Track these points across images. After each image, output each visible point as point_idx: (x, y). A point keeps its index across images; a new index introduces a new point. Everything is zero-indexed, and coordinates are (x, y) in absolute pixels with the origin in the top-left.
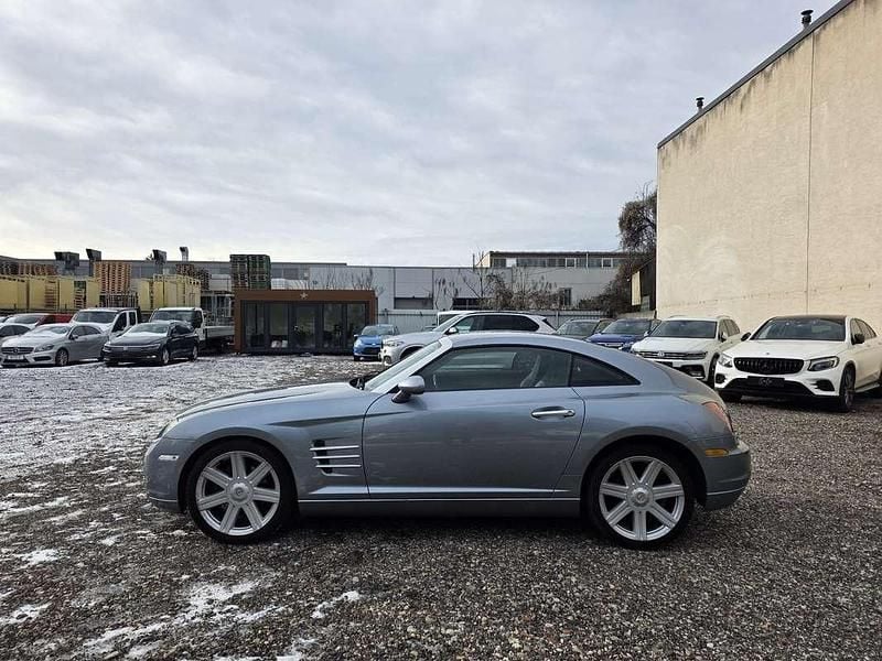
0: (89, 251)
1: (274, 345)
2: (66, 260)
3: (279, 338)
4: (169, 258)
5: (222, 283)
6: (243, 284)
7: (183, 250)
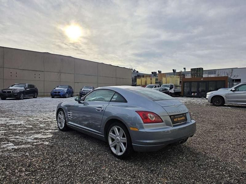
0: (159, 71)
1: (193, 94)
2: (154, 74)
3: (194, 92)
4: (177, 71)
5: (189, 76)
6: (194, 77)
7: (184, 68)
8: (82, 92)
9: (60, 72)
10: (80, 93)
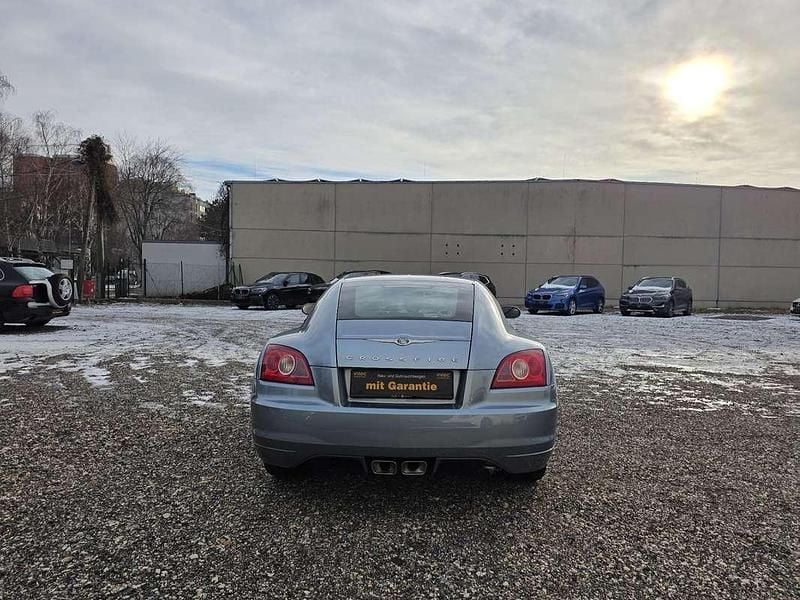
8: (628, 298)
9: (573, 235)
10: (621, 302)
